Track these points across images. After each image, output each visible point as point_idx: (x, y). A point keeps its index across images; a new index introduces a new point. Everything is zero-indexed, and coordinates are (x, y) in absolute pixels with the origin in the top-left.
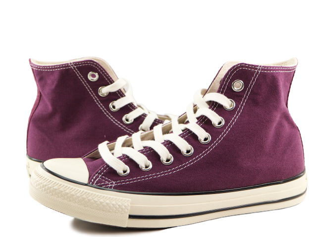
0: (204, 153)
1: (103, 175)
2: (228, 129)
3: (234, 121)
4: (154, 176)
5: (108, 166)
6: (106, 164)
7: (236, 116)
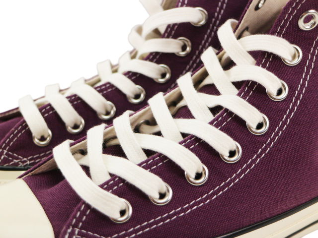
0: (261, 153)
1: (81, 228)
2: (296, 102)
3: (303, 85)
4: (179, 212)
5: (88, 206)
6: (84, 203)
7: (306, 76)
